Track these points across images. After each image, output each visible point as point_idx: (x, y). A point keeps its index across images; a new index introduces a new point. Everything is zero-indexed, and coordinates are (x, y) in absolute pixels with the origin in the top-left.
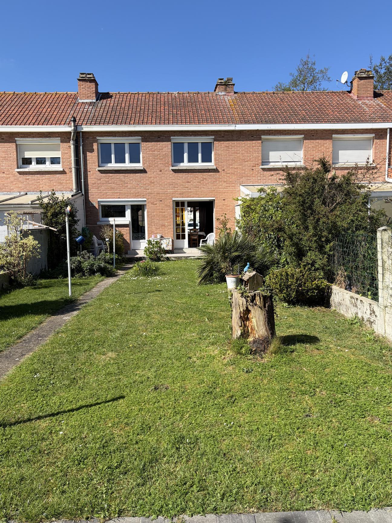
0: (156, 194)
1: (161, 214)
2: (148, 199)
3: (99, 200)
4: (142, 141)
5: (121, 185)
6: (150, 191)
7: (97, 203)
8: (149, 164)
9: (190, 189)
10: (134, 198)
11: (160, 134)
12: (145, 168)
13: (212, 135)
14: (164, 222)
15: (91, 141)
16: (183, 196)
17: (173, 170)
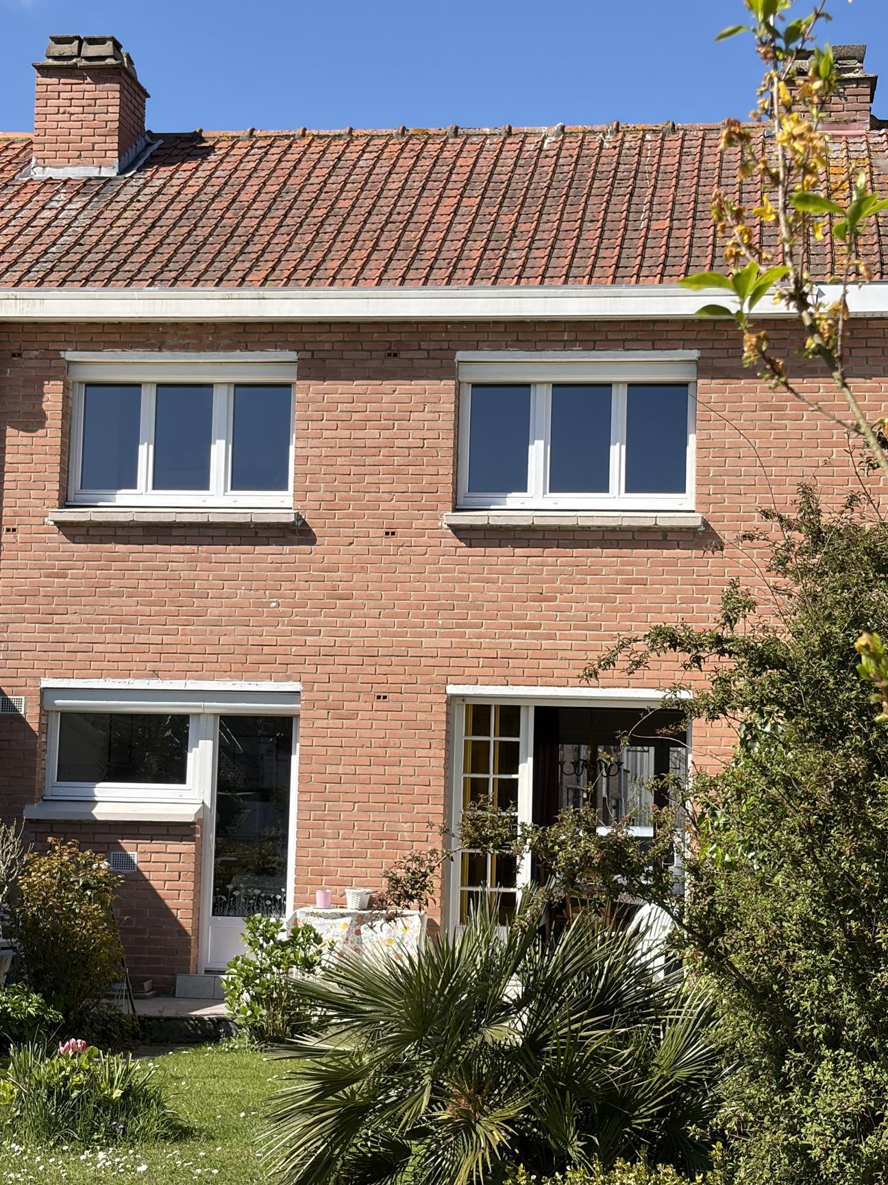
0: (359, 660)
1: (381, 770)
2: (309, 685)
3: (47, 683)
4: (302, 376)
5: (173, 603)
6: (323, 640)
7: (37, 698)
8: (329, 496)
9: (552, 637)
10: (232, 678)
11: (398, 337)
12: (306, 516)
13: (686, 344)
14: (392, 816)
15: (33, 373)
16: (507, 672)
17: (457, 530)
